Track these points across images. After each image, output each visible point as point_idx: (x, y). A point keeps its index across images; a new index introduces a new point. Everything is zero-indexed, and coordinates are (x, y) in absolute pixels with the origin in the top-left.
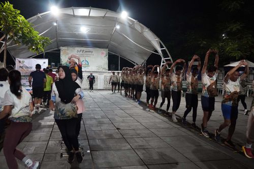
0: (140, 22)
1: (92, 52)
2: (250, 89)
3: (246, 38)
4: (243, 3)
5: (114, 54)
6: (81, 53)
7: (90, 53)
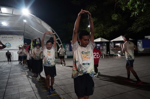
0: (37, 17)
1: (13, 38)
2: (104, 54)
3: (100, 26)
4: (96, 7)
5: (28, 38)
6: (5, 38)
7: (11, 39)
